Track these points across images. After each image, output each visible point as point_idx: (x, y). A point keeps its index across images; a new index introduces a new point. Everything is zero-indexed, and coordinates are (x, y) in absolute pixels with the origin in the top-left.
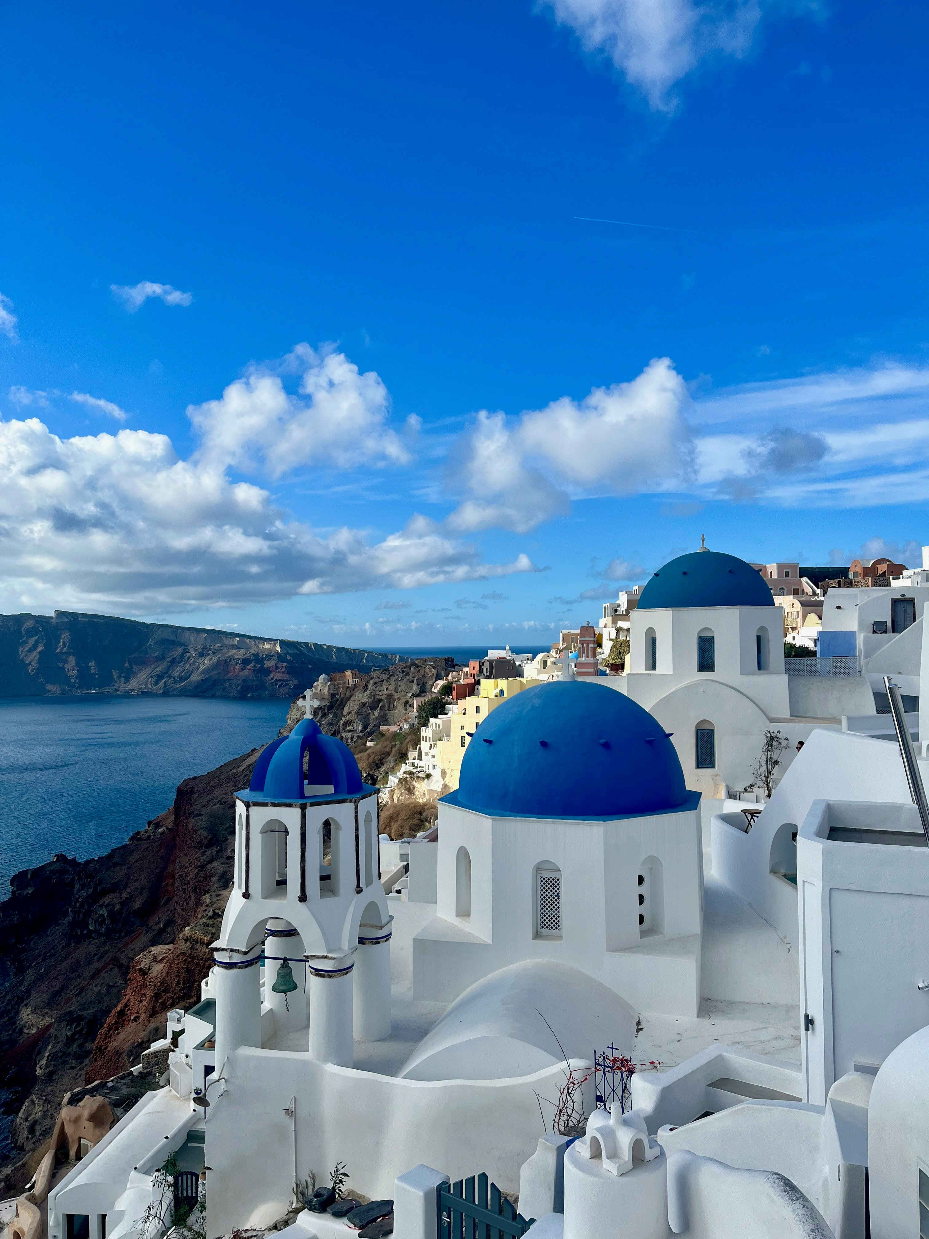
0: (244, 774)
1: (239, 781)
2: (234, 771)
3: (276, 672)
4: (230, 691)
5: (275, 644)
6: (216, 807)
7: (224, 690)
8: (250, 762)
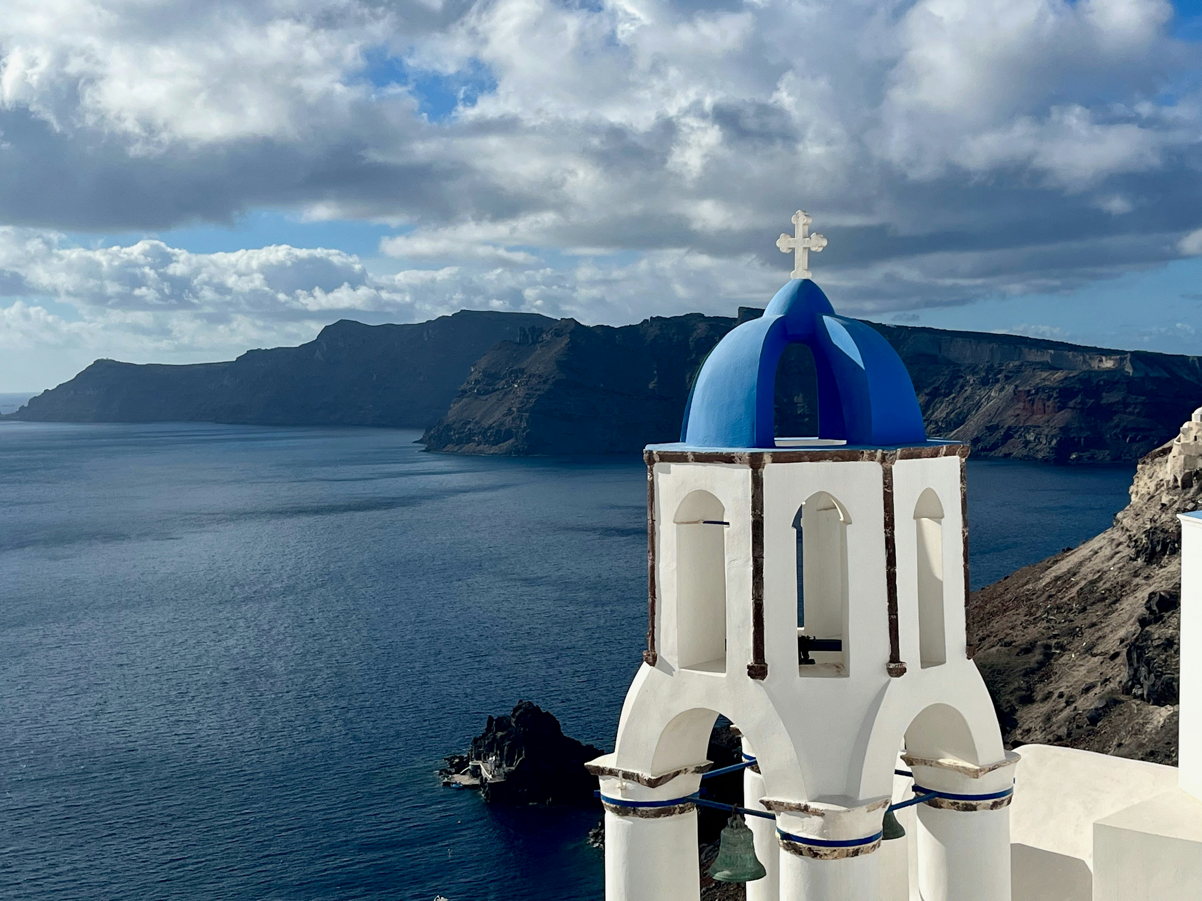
0: (1047, 594)
1: (1038, 607)
2: (1030, 586)
3: (1125, 413)
4: (1038, 448)
5: (1122, 360)
6: (994, 650)
7: (1026, 447)
8: (1059, 573)
